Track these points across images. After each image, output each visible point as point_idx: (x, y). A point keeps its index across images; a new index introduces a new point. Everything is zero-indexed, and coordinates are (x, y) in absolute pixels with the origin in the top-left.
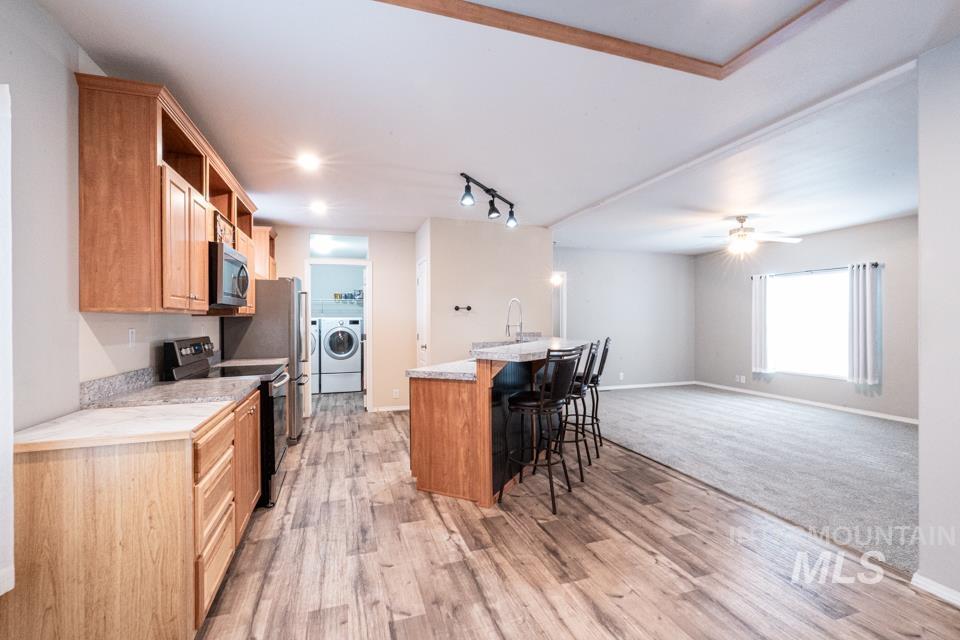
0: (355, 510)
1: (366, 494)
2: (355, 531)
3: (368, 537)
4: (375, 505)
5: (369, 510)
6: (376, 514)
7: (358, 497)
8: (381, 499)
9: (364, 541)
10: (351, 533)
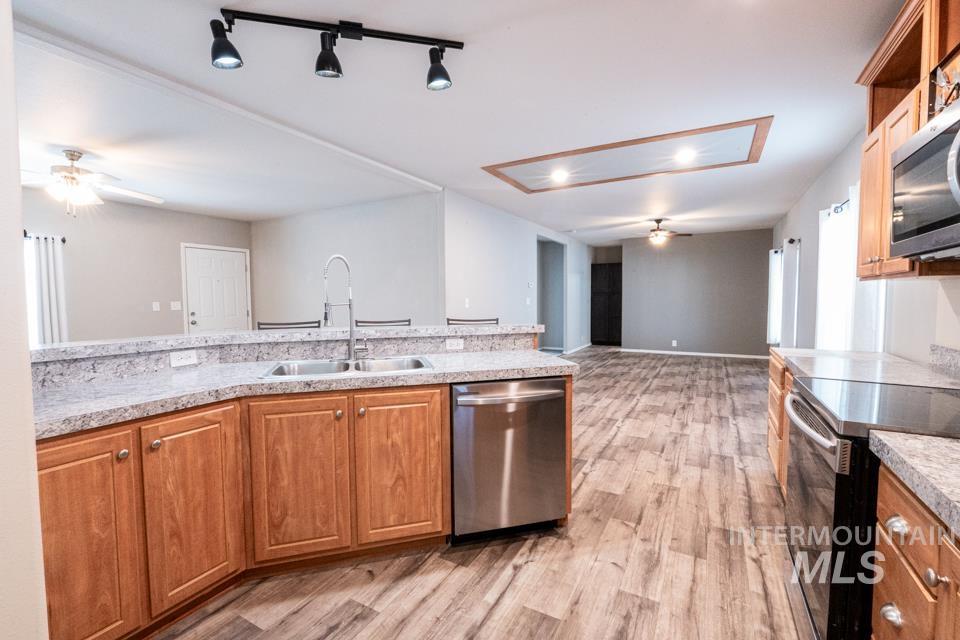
0: (660, 528)
1: (638, 546)
2: (667, 504)
3: (656, 495)
4: (633, 525)
5: (643, 522)
6: (638, 513)
7: (649, 547)
8: (622, 530)
9: (661, 494)
10: (672, 505)
